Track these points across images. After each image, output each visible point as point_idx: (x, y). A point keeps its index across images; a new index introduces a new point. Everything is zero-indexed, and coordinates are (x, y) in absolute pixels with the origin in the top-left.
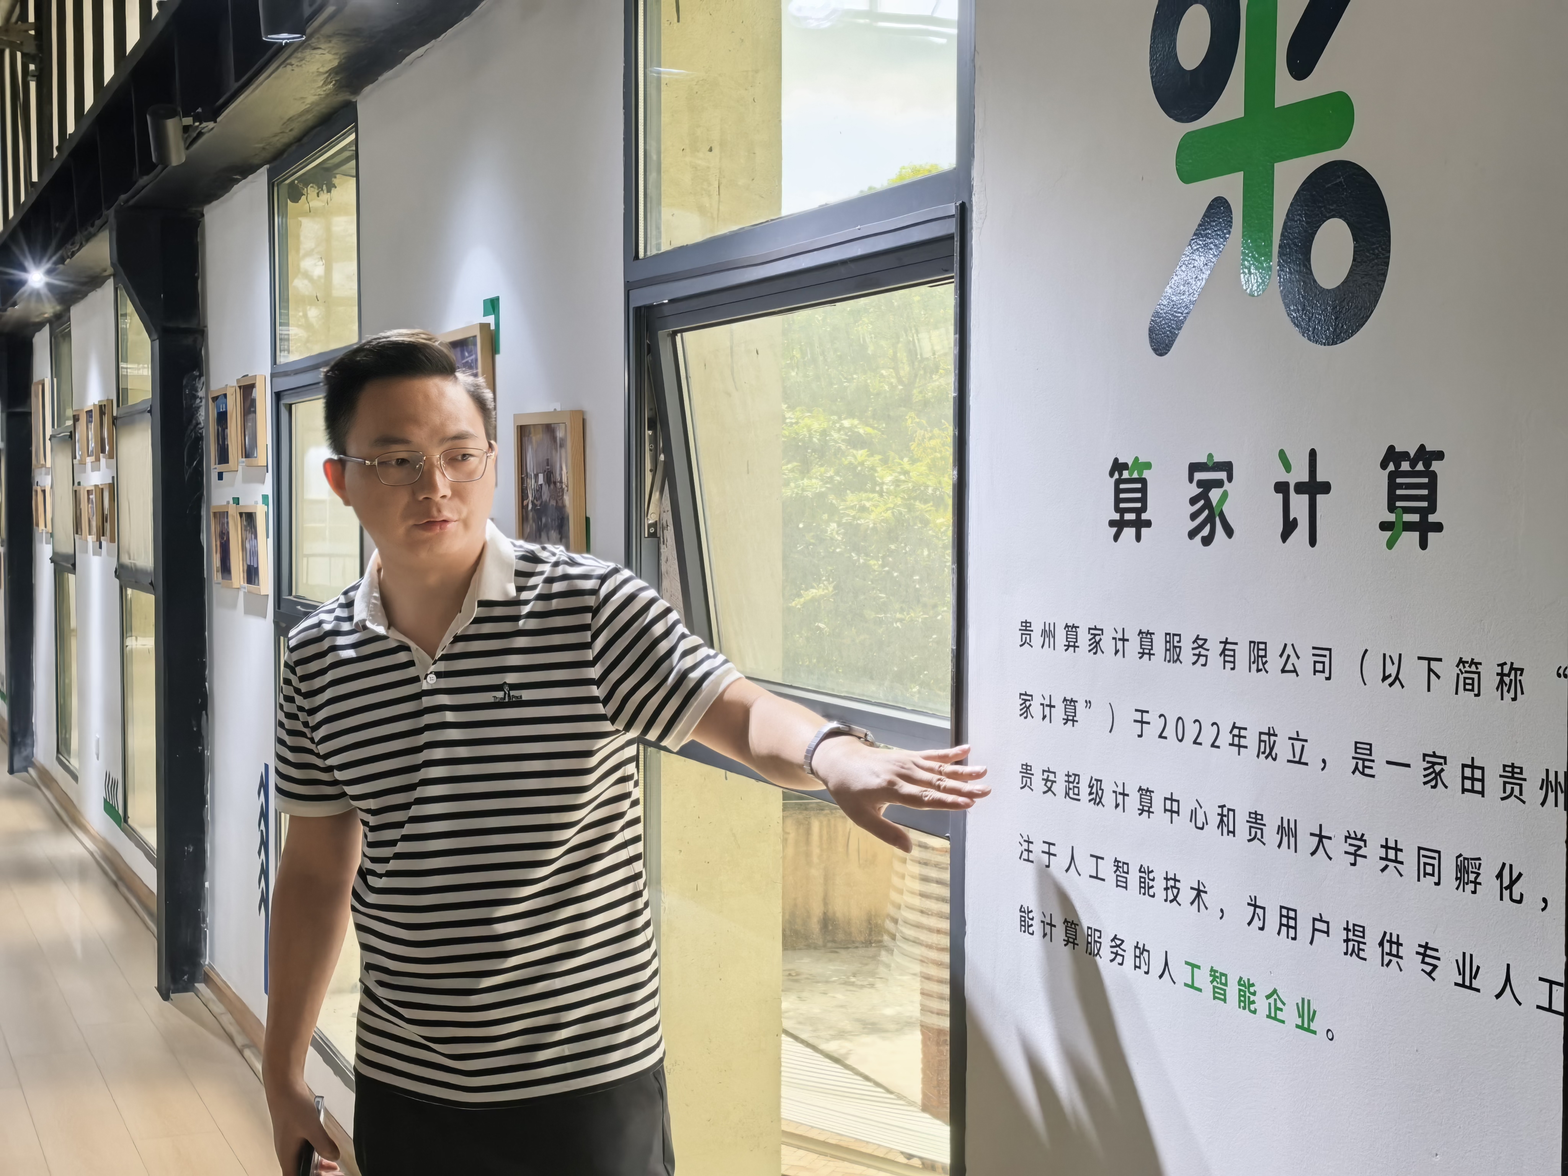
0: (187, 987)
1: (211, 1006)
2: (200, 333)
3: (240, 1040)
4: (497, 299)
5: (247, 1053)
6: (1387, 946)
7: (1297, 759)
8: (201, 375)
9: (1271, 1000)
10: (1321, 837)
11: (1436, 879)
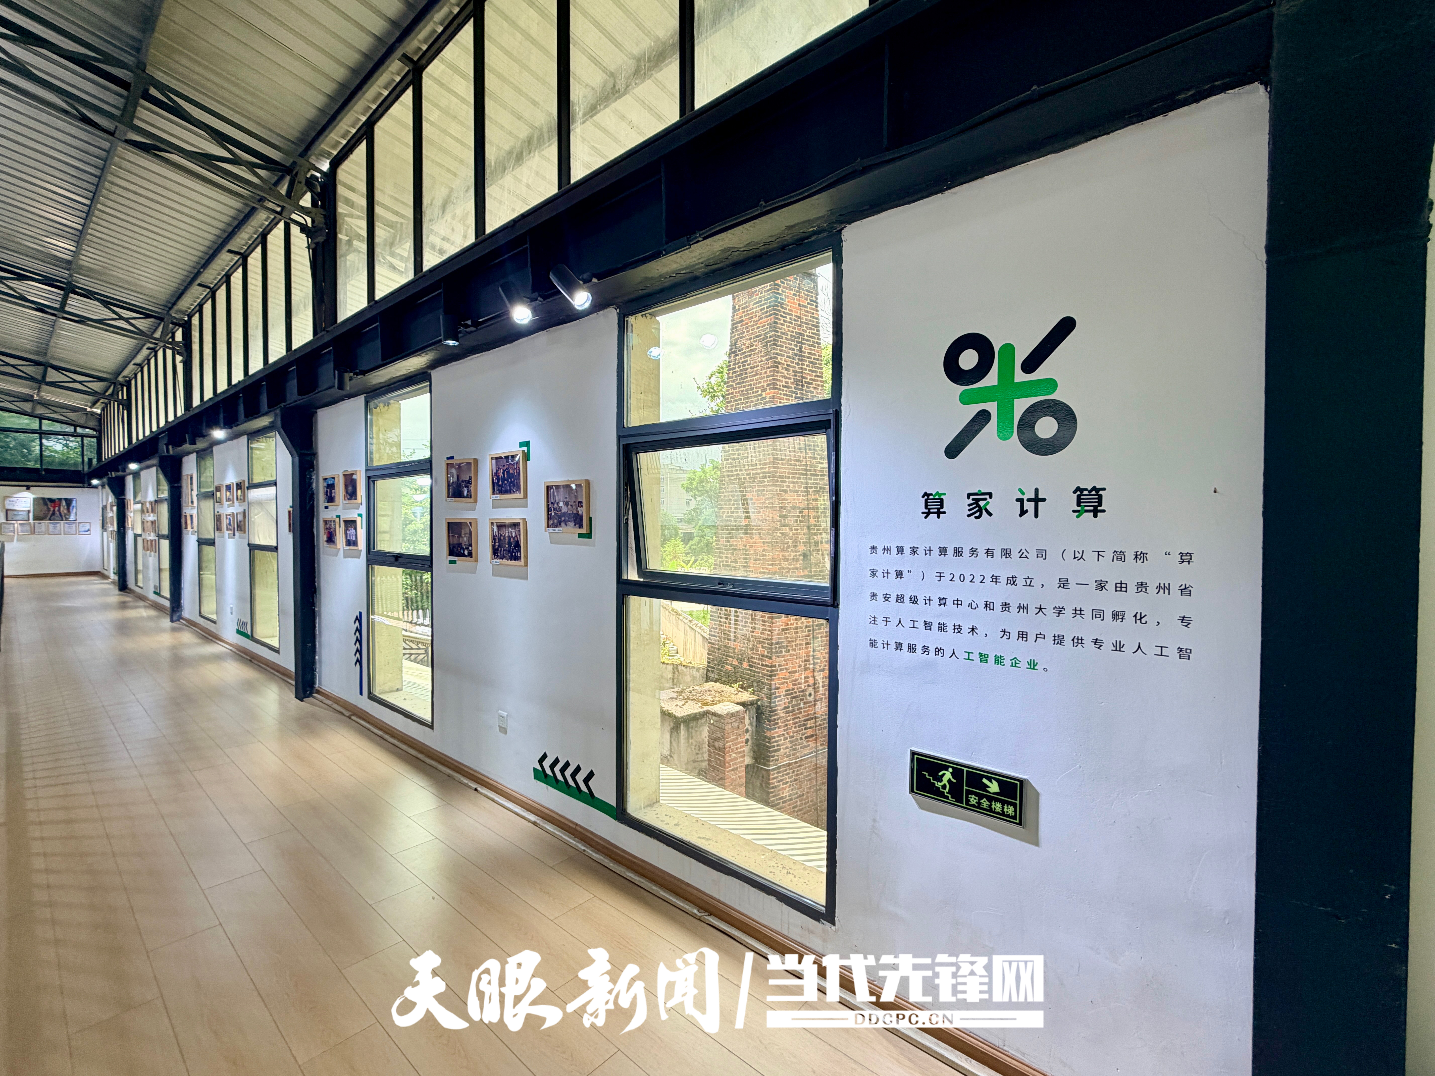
0: (310, 695)
1: (324, 701)
2: (315, 455)
3: (347, 713)
4: (529, 442)
5: (353, 717)
6: (1076, 641)
7: (1028, 584)
8: (314, 470)
9: (1013, 661)
10: (1041, 609)
11: (1102, 618)
